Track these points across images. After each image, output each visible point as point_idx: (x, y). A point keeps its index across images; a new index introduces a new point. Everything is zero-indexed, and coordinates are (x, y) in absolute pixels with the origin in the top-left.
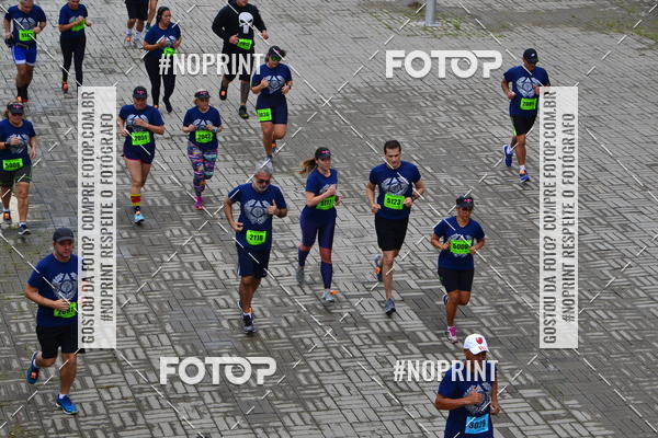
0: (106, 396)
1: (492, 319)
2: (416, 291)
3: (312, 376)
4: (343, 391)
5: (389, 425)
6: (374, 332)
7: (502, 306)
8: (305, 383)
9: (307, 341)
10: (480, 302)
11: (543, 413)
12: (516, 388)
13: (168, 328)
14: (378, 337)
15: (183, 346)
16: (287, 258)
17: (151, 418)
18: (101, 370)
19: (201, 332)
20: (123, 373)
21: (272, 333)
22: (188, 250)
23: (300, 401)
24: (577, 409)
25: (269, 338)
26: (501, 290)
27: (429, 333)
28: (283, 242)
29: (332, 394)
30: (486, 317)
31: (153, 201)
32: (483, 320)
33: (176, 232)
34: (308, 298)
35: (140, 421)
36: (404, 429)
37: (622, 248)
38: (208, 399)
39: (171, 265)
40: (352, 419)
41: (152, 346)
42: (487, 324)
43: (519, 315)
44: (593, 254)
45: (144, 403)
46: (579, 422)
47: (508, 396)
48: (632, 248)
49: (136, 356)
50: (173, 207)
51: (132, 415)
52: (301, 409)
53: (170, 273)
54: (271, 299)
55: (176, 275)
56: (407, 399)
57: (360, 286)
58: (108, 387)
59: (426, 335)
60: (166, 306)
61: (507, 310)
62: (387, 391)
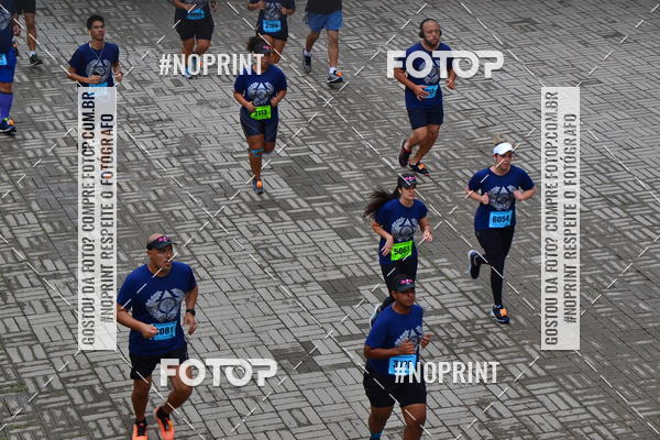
1: (362, 184)
2: (285, 158)
3: (184, 248)
4: (216, 261)
5: (263, 292)
6: (244, 201)
7: (370, 170)
9: (177, 214)
10: (347, 166)
13: (35, 206)
14: (249, 206)
15: (51, 224)
17: (21, 296)
21: (141, 207)
22: (51, 127)
24: (447, 267)
25: (139, 212)
26: (369, 155)
27: (299, 200)
28: (149, 115)
29: (205, 265)
30: (355, 182)
32: (353, 185)
33: (37, 109)
34: (176, 170)
35: (11, 299)
36: (278, 295)
37: (486, 107)
39: (33, 142)
40: (226, 287)
41: (19, 225)
42: (357, 189)
44: (458, 114)
45: (13, 282)
46: (449, 279)
48: (495, 106)
50: (32, 83)
53: (32, 150)
54: (139, 173)
55: (40, 153)
56: (281, 266)
57: (228, 156)
59: (297, 202)
60: (31, 184)
61: (375, 173)
62: (259, 259)
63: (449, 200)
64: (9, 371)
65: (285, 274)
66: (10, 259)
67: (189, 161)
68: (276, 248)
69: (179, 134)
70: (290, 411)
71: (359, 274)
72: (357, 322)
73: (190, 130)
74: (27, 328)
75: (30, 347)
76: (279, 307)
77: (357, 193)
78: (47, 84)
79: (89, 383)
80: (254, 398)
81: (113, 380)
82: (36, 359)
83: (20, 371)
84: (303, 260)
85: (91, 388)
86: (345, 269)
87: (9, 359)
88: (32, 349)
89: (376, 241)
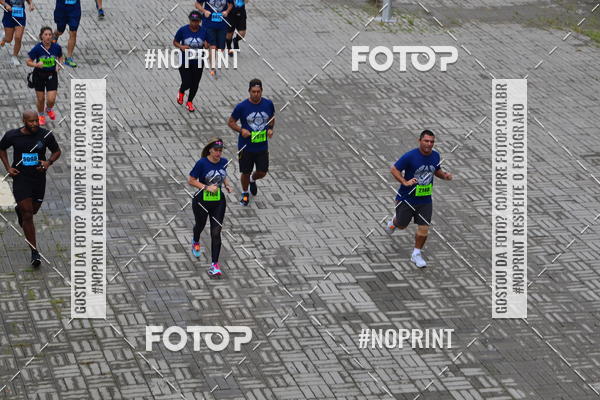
0: (87, 372)
1: (438, 302)
2: (370, 274)
3: (273, 354)
4: (301, 368)
6: (330, 312)
7: (447, 289)
8: (267, 360)
9: (270, 321)
10: (426, 284)
11: (482, 391)
12: (458, 367)
13: (144, 308)
14: (334, 316)
16: (253, 242)
17: (127, 392)
18: (82, 348)
19: (174, 312)
20: (102, 350)
21: (238, 313)
22: (163, 234)
23: (263, 378)
24: (513, 387)
25: (235, 317)
26: (446, 274)
27: (380, 314)
28: (250, 226)
29: (291, 371)
30: (432, 300)
31: (131, 186)
32: (429, 302)
33: (153, 216)
35: (117, 395)
37: (557, 235)
38: (179, 376)
40: (309, 394)
41: (129, 324)
42: (434, 306)
43: (462, 298)
45: (121, 379)
47: (450, 374)
48: (565, 234)
49: (115, 335)
50: (150, 192)
51: (110, 390)
52: (263, 386)
53: (146, 255)
54: (238, 280)
55: (152, 258)
57: (318, 269)
58: (88, 364)
59: (378, 316)
60: (142, 287)
61: (452, 293)
62: (341, 369)
65: (364, 385)
66: (119, 357)
67: (283, 271)
68: (356, 359)
69: (276, 246)
71: (431, 389)
73: (286, 243)
77: (434, 310)
78: (163, 194)
84: (381, 372)
86: (419, 383)
89: (449, 359)
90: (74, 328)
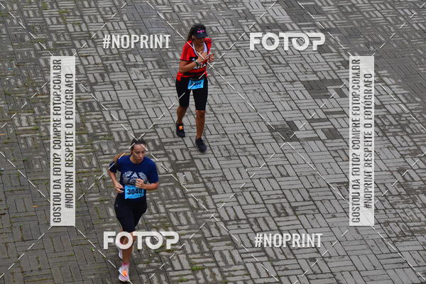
0: (85, 62)
1: (336, 16)
3: (217, 52)
4: (236, 63)
5: (265, 86)
6: (258, 23)
7: (342, 6)
9: (214, 29)
10: (328, 3)
13: (125, 18)
14: (261, 27)
15: (135, 30)
17: (114, 77)
18: (81, 45)
19: (146, 21)
20: (96, 47)
21: (192, 23)
24: (386, 76)
25: (190, 26)
27: (293, 24)
29: (229, 64)
30: (331, 14)
32: (329, 16)
35: (107, 79)
36: (275, 89)
38: (150, 66)
40: (241, 81)
41: (114, 29)
42: (332, 19)
43: (353, 13)
45: (109, 67)
46: (387, 85)
47: (343, 67)
51: (101, 75)
56: (278, 69)
58: (86, 56)
59: (292, 26)
61: (346, 9)
62: (264, 63)
63: (393, 30)
64: (104, 126)
65: (280, 74)
66: (108, 52)
68: (276, 57)
70: (276, 166)
71: (328, 78)
72: (324, 110)
74: (115, 98)
75: (117, 111)
76: (275, 97)
77: (332, 21)
79: (151, 138)
80: (254, 156)
81: (167, 137)
82: (120, 119)
83: (110, 126)
84: (293, 66)
85: (153, 141)
86: (319, 74)
87: (104, 118)
88: (118, 113)
89: (341, 56)
90: (75, 31)
